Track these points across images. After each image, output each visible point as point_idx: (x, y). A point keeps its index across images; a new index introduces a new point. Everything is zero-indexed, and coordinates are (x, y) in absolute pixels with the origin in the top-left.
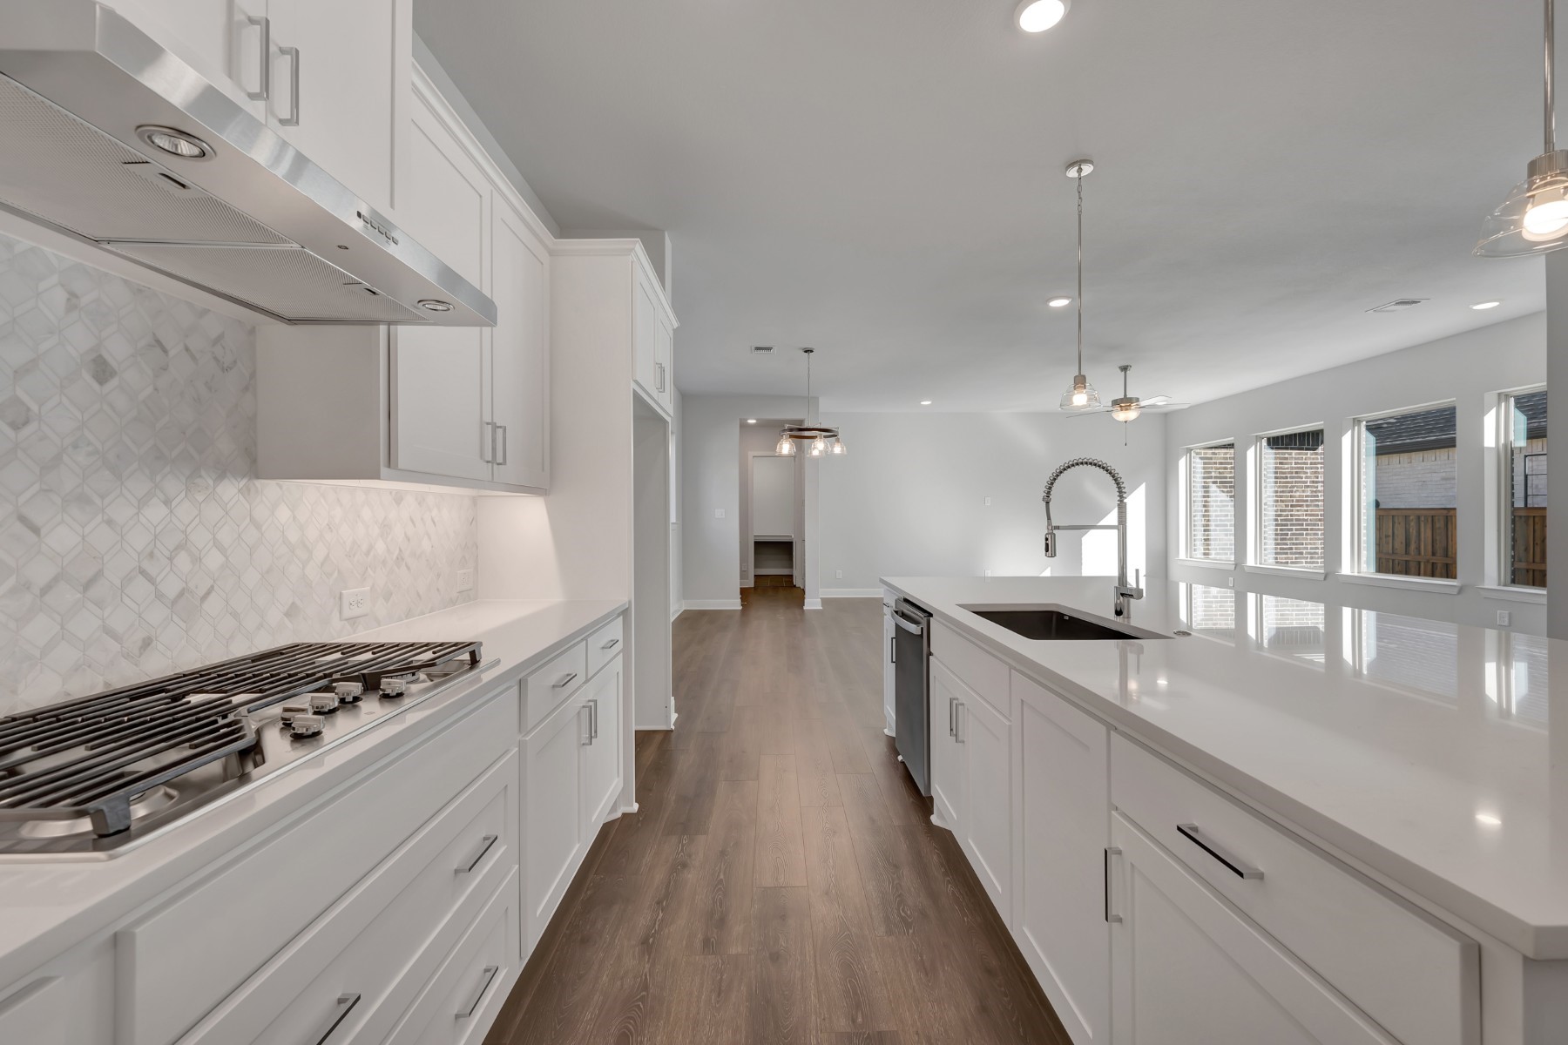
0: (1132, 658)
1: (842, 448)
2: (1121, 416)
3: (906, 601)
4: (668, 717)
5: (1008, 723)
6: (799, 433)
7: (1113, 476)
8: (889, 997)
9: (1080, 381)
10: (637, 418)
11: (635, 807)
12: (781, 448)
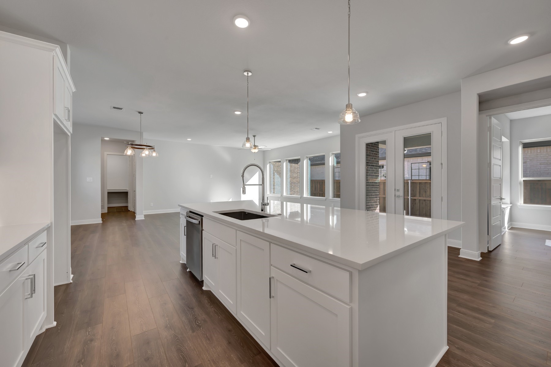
0: (266, 224)
1: (156, 154)
2: (254, 151)
3: (191, 212)
4: (68, 277)
5: (235, 248)
6: (134, 146)
7: (261, 170)
8: (197, 353)
9: (248, 139)
10: (55, 133)
11: (55, 323)
12: (127, 152)
